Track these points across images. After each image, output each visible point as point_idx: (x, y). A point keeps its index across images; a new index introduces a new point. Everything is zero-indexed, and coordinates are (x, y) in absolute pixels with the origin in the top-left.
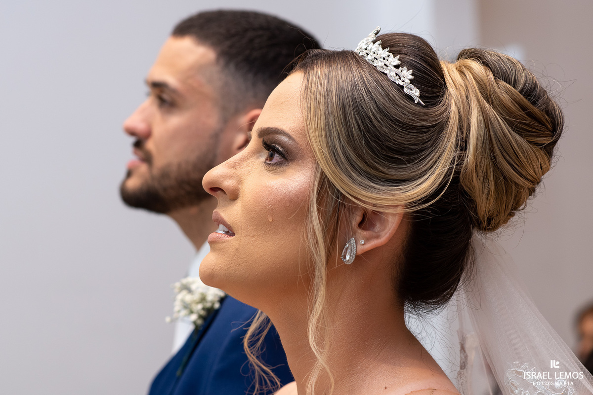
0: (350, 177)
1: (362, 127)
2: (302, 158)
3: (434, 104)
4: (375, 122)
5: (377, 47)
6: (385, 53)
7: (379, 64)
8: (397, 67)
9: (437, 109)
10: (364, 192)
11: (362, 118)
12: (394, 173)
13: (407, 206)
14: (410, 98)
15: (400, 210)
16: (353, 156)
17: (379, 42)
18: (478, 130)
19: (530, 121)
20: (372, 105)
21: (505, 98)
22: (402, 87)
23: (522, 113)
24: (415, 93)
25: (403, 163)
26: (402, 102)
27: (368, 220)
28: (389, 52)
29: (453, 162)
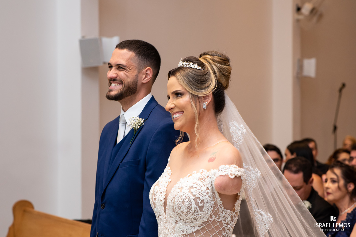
0: (198, 91)
1: (194, 80)
2: (185, 93)
3: (205, 68)
4: (196, 78)
5: (185, 63)
6: (188, 63)
7: (188, 66)
8: (193, 65)
9: (206, 69)
10: (202, 93)
11: (193, 78)
12: (206, 85)
13: (212, 91)
14: (199, 70)
15: (211, 93)
16: (196, 87)
17: (185, 62)
18: (216, 69)
19: (225, 62)
20: (194, 75)
21: (218, 60)
22: (196, 68)
23: (222, 61)
24: (200, 68)
25: (206, 83)
26: (199, 71)
27: (205, 97)
28: (189, 62)
29: (215, 78)
